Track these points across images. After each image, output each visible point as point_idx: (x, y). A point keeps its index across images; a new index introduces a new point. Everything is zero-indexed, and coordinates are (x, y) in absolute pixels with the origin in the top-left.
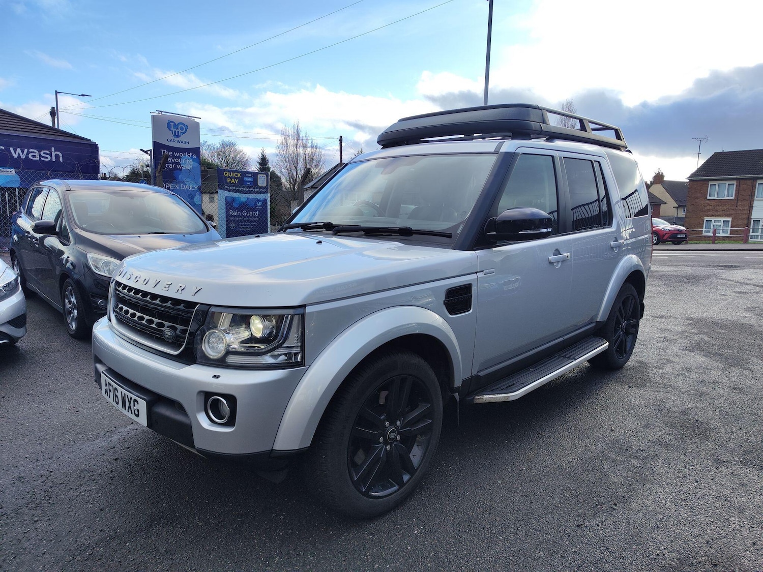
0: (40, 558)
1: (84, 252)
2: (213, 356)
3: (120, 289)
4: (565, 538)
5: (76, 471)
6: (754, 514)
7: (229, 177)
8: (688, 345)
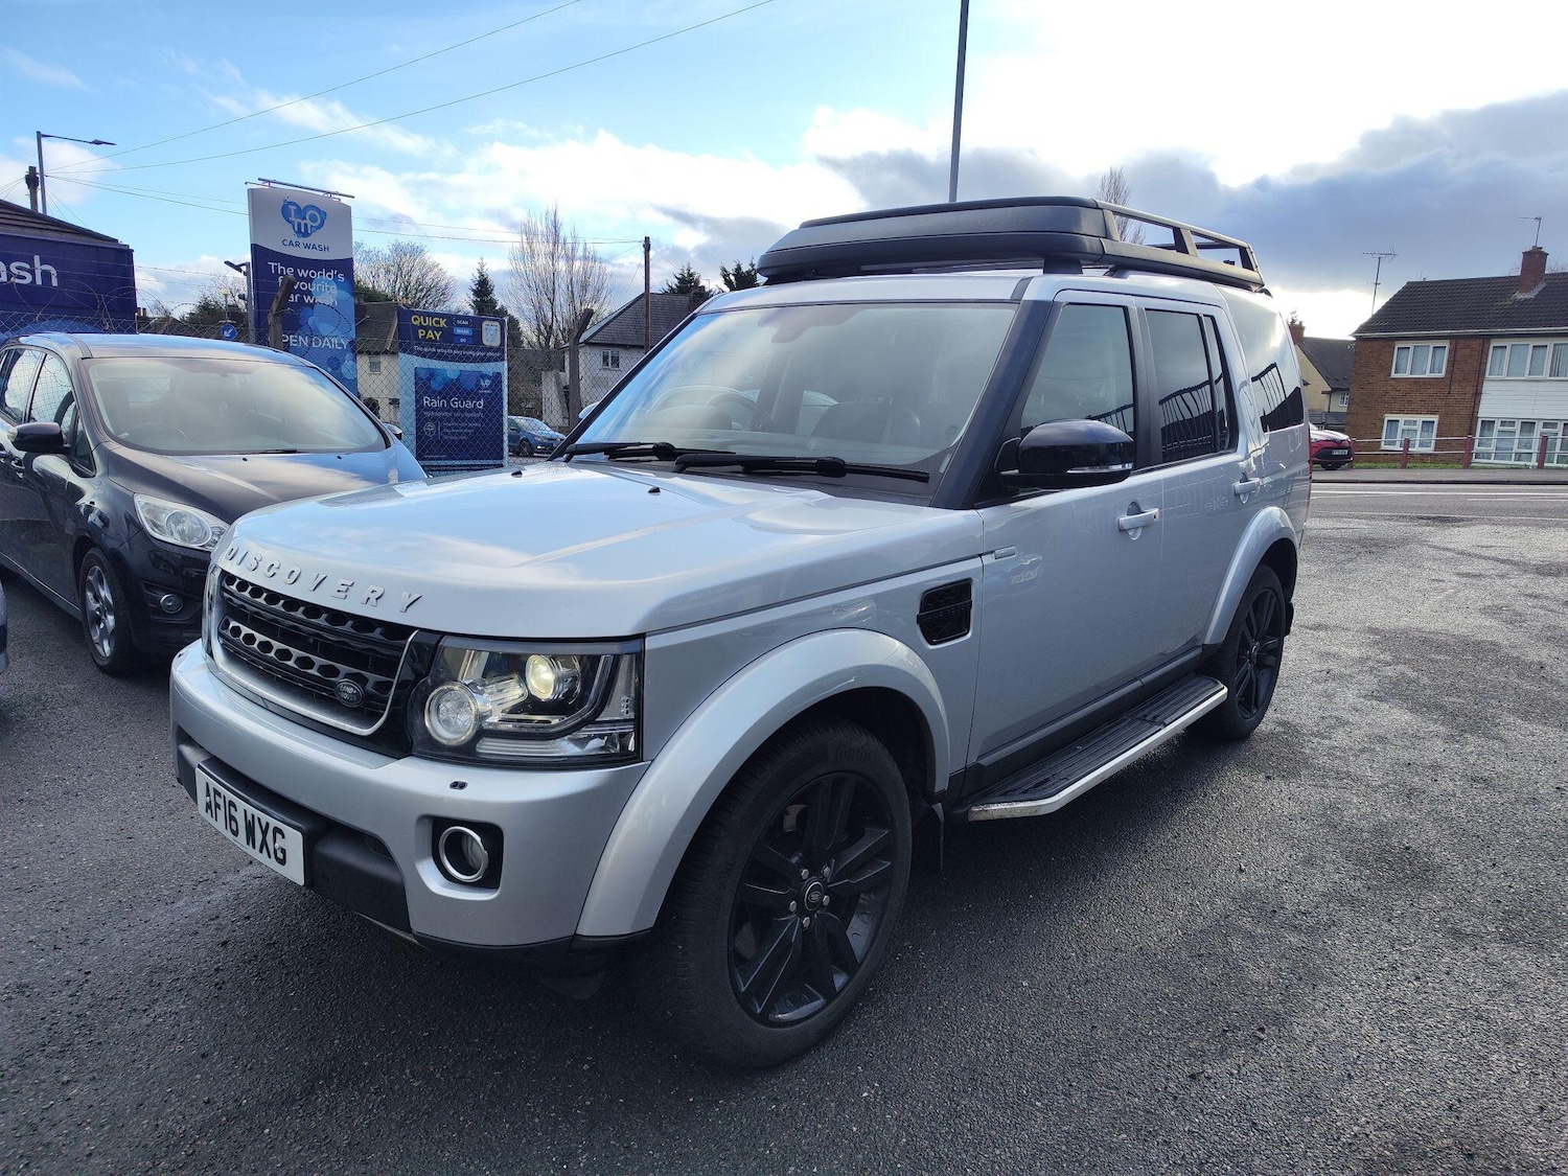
0: (81, 1165)
1: (127, 492)
2: (449, 740)
3: (234, 588)
4: (1168, 1104)
5: (141, 971)
6: (1535, 1046)
7: (421, 327)
8: (1375, 687)
